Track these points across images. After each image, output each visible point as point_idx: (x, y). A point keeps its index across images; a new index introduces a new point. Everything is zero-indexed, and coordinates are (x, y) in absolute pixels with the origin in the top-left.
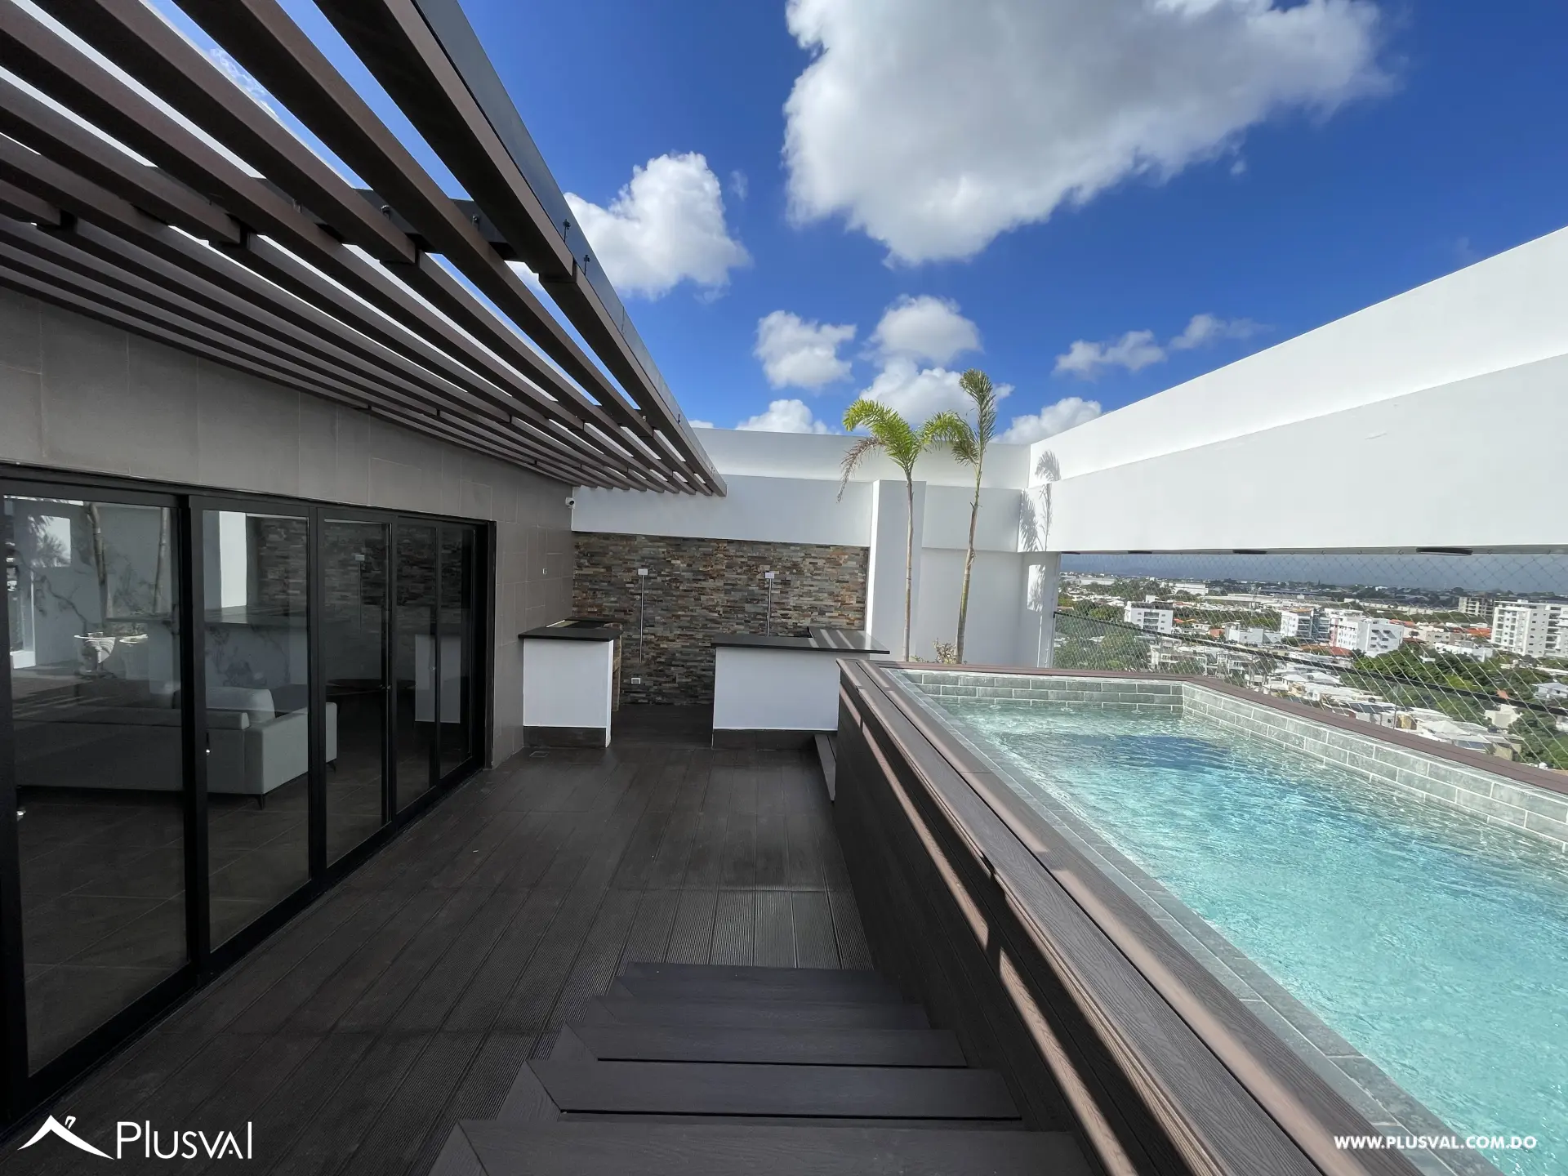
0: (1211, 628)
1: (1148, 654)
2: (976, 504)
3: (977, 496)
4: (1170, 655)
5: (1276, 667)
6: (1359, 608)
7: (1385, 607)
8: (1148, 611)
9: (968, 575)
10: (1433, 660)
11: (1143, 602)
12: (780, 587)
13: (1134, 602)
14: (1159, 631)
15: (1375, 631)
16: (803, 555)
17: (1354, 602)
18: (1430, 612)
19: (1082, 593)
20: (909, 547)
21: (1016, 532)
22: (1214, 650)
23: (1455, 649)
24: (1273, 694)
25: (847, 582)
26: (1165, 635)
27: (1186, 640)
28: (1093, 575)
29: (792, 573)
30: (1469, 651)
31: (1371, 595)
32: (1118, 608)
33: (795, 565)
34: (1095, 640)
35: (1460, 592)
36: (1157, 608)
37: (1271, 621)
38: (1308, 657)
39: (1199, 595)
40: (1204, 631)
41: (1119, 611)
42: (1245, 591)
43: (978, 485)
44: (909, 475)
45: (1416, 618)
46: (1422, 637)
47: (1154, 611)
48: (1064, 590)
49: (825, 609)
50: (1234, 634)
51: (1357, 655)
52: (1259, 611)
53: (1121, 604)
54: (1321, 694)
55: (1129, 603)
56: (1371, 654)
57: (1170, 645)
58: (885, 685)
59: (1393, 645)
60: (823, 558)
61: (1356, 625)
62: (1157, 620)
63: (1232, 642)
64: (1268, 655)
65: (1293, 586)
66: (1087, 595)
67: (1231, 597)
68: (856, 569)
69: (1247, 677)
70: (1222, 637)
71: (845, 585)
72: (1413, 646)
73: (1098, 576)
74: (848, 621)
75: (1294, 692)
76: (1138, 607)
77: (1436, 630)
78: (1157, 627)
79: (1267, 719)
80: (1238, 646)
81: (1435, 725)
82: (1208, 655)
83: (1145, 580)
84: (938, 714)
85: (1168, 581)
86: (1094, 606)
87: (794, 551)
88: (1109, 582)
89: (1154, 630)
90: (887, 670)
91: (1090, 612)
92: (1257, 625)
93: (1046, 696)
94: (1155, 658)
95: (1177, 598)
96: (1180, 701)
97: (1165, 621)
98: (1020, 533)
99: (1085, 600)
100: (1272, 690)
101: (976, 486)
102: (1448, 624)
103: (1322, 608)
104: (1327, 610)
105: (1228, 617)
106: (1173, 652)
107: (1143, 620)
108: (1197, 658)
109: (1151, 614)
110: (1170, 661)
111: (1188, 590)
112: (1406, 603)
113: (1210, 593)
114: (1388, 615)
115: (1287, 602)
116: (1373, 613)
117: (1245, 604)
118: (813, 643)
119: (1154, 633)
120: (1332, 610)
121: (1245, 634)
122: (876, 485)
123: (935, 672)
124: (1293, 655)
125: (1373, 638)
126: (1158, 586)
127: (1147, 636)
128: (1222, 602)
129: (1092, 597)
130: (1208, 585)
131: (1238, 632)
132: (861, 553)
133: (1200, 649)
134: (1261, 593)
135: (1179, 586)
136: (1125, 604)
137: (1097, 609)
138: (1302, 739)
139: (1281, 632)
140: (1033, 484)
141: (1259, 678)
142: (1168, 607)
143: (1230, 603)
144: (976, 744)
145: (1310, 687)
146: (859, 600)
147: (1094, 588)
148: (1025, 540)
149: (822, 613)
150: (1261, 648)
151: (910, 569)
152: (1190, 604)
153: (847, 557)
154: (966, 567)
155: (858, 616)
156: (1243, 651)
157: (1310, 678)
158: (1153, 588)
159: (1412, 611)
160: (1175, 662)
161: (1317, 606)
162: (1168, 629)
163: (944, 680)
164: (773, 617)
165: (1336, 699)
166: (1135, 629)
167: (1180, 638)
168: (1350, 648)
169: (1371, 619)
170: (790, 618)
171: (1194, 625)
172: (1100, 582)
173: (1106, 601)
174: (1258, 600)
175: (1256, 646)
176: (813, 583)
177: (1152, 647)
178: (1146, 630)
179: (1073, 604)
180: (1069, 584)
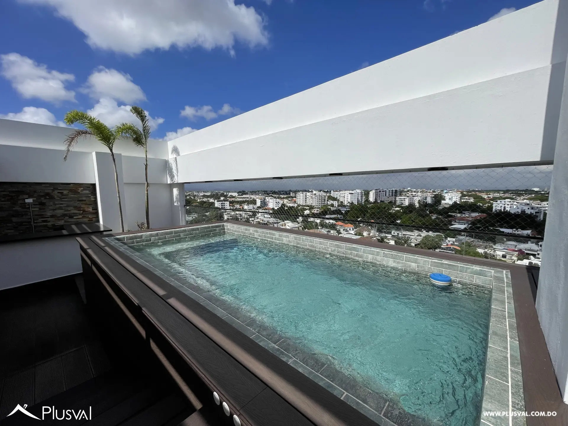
0: (240, 206)
1: (224, 216)
2: (147, 164)
3: (147, 161)
4: (229, 216)
5: (257, 215)
6: (273, 196)
7: (278, 196)
8: (222, 202)
9: (147, 194)
10: (287, 208)
11: (220, 200)
12: (38, 206)
13: (217, 200)
14: (226, 208)
15: (276, 202)
16: (52, 188)
17: (271, 195)
18: (286, 196)
19: (200, 198)
20: (116, 183)
21: (166, 175)
22: (241, 212)
23: (291, 205)
24: (257, 223)
25: (85, 201)
26: (227, 209)
27: (233, 210)
28: (204, 192)
29: (46, 198)
30: (293, 205)
31: (275, 193)
32: (213, 202)
33: (48, 194)
34: (207, 214)
35: (291, 191)
36: (224, 201)
37: (254, 202)
38: (263, 211)
39: (235, 196)
40: (238, 207)
41: (213, 204)
42: (247, 194)
43: (146, 156)
44: (111, 150)
45: (284, 198)
46: (285, 203)
47: (224, 202)
48: (194, 198)
49: (73, 215)
50: (246, 207)
51: (273, 209)
52: (251, 199)
53: (213, 201)
54: (267, 221)
55: (216, 200)
56: (276, 208)
57: (229, 213)
58: (103, 244)
59: (280, 206)
60: (67, 190)
61: (272, 201)
62: (225, 205)
63: (245, 209)
64: (254, 212)
65: (258, 191)
66: (202, 199)
67: (244, 196)
68: (90, 194)
69: (250, 219)
70: (243, 209)
71: (83, 202)
72: (283, 205)
73: (205, 192)
74: (88, 219)
75: (261, 221)
76: (219, 201)
77: (287, 201)
78: (225, 207)
79: (246, 230)
80: (247, 210)
81: (289, 225)
82: (240, 214)
83: (220, 193)
84: (129, 252)
85: (226, 192)
86: (205, 202)
87: (45, 187)
88: (209, 194)
89: (224, 208)
90: (107, 238)
91: (204, 205)
92: (251, 204)
93: (180, 236)
94: (226, 217)
95: (230, 197)
96: (224, 229)
97: (227, 205)
98: (168, 176)
99: (202, 201)
100: (256, 222)
101: (145, 157)
102: (289, 199)
103: (265, 197)
104: (266, 198)
105: (244, 202)
106: (230, 215)
107: (221, 206)
108: (237, 215)
109: (223, 203)
110: (230, 218)
111: (233, 195)
112: (281, 194)
113: (238, 196)
114: (278, 198)
115: (257, 196)
116: (275, 198)
117: (248, 198)
118: (65, 232)
119: (224, 209)
120: (267, 198)
121: (249, 207)
122: (94, 154)
123: (131, 235)
124: (260, 211)
125: (276, 204)
126: (224, 194)
127: (223, 211)
128: (242, 198)
129: (204, 199)
130: (238, 193)
131: (247, 206)
132: (91, 187)
133: (237, 212)
134: (251, 194)
135: (230, 194)
136: (215, 201)
137: (206, 203)
138: (254, 233)
139: (257, 205)
140: (171, 157)
141: (253, 219)
142: (227, 201)
143: (244, 198)
144: (144, 260)
145: (264, 219)
146: (93, 208)
147: (204, 196)
148: (170, 178)
149: (71, 217)
150: (253, 210)
151: (119, 192)
152: (233, 199)
153: (82, 189)
154: (146, 190)
155: (94, 216)
156: (248, 211)
157: (264, 217)
158: (223, 195)
159: (282, 196)
160: (231, 218)
161: (264, 197)
162: (228, 207)
163: (136, 237)
164: (36, 223)
165: (270, 221)
166: (219, 209)
167: (232, 210)
168: (272, 207)
169: (275, 199)
170: (49, 222)
171: (235, 206)
172: (206, 194)
173: (208, 200)
174: (250, 196)
175: (251, 210)
176: (62, 203)
177: (224, 214)
178: (222, 209)
179: (198, 202)
180: (196, 195)
